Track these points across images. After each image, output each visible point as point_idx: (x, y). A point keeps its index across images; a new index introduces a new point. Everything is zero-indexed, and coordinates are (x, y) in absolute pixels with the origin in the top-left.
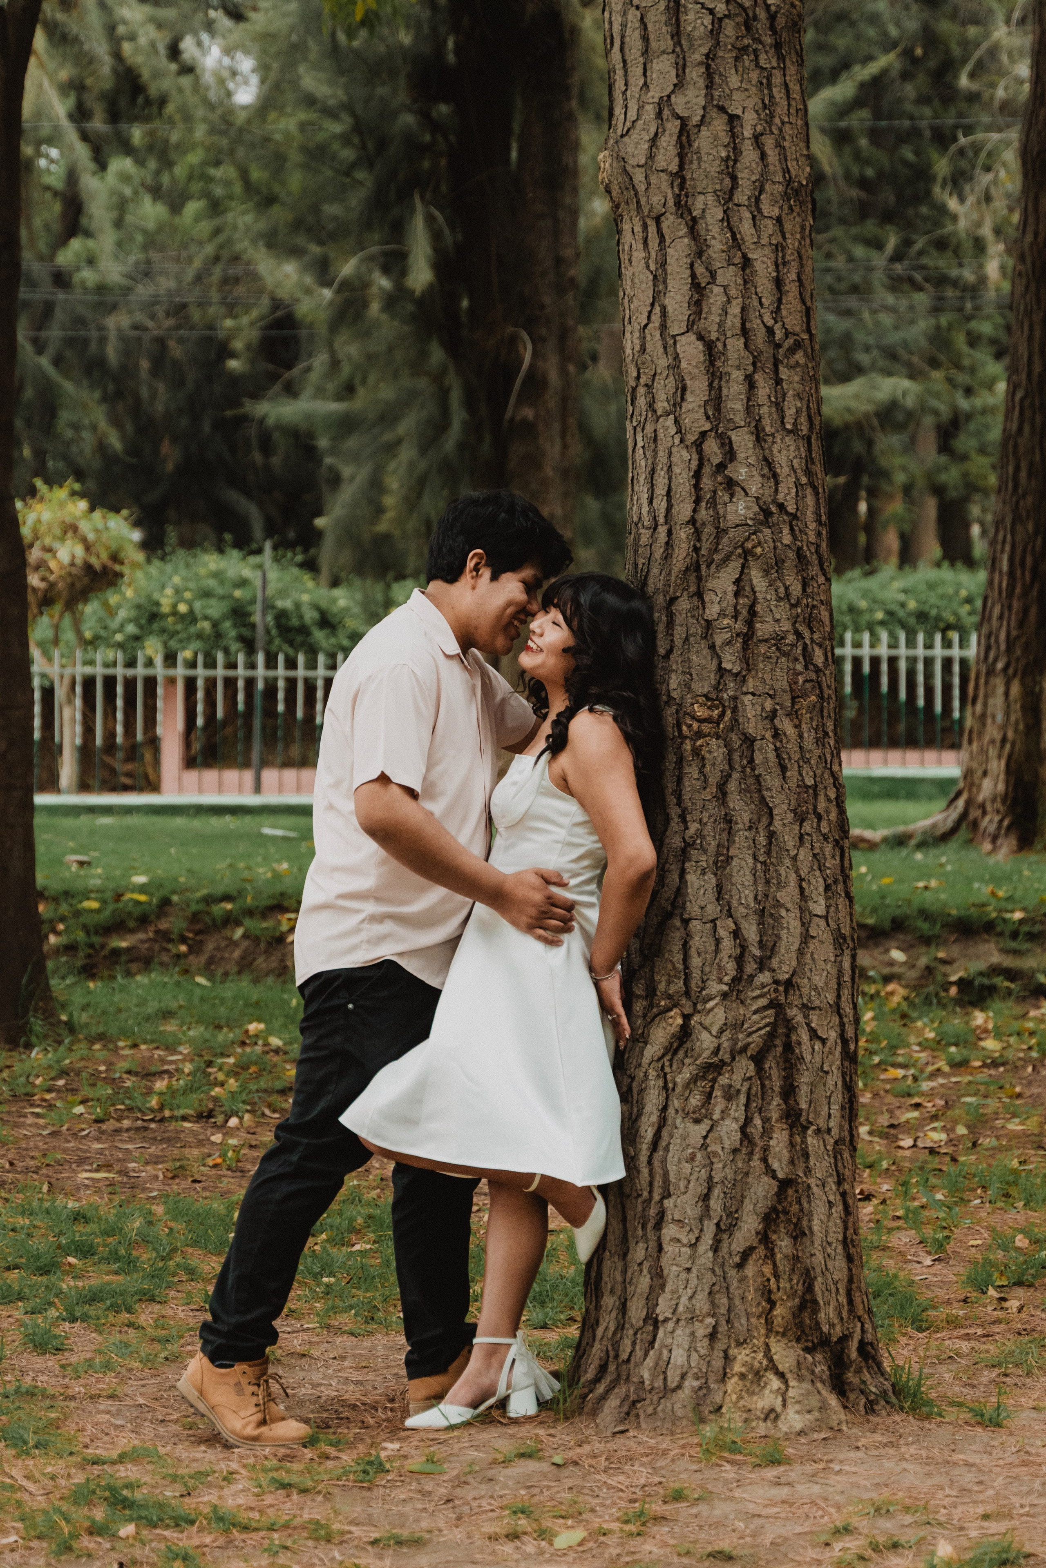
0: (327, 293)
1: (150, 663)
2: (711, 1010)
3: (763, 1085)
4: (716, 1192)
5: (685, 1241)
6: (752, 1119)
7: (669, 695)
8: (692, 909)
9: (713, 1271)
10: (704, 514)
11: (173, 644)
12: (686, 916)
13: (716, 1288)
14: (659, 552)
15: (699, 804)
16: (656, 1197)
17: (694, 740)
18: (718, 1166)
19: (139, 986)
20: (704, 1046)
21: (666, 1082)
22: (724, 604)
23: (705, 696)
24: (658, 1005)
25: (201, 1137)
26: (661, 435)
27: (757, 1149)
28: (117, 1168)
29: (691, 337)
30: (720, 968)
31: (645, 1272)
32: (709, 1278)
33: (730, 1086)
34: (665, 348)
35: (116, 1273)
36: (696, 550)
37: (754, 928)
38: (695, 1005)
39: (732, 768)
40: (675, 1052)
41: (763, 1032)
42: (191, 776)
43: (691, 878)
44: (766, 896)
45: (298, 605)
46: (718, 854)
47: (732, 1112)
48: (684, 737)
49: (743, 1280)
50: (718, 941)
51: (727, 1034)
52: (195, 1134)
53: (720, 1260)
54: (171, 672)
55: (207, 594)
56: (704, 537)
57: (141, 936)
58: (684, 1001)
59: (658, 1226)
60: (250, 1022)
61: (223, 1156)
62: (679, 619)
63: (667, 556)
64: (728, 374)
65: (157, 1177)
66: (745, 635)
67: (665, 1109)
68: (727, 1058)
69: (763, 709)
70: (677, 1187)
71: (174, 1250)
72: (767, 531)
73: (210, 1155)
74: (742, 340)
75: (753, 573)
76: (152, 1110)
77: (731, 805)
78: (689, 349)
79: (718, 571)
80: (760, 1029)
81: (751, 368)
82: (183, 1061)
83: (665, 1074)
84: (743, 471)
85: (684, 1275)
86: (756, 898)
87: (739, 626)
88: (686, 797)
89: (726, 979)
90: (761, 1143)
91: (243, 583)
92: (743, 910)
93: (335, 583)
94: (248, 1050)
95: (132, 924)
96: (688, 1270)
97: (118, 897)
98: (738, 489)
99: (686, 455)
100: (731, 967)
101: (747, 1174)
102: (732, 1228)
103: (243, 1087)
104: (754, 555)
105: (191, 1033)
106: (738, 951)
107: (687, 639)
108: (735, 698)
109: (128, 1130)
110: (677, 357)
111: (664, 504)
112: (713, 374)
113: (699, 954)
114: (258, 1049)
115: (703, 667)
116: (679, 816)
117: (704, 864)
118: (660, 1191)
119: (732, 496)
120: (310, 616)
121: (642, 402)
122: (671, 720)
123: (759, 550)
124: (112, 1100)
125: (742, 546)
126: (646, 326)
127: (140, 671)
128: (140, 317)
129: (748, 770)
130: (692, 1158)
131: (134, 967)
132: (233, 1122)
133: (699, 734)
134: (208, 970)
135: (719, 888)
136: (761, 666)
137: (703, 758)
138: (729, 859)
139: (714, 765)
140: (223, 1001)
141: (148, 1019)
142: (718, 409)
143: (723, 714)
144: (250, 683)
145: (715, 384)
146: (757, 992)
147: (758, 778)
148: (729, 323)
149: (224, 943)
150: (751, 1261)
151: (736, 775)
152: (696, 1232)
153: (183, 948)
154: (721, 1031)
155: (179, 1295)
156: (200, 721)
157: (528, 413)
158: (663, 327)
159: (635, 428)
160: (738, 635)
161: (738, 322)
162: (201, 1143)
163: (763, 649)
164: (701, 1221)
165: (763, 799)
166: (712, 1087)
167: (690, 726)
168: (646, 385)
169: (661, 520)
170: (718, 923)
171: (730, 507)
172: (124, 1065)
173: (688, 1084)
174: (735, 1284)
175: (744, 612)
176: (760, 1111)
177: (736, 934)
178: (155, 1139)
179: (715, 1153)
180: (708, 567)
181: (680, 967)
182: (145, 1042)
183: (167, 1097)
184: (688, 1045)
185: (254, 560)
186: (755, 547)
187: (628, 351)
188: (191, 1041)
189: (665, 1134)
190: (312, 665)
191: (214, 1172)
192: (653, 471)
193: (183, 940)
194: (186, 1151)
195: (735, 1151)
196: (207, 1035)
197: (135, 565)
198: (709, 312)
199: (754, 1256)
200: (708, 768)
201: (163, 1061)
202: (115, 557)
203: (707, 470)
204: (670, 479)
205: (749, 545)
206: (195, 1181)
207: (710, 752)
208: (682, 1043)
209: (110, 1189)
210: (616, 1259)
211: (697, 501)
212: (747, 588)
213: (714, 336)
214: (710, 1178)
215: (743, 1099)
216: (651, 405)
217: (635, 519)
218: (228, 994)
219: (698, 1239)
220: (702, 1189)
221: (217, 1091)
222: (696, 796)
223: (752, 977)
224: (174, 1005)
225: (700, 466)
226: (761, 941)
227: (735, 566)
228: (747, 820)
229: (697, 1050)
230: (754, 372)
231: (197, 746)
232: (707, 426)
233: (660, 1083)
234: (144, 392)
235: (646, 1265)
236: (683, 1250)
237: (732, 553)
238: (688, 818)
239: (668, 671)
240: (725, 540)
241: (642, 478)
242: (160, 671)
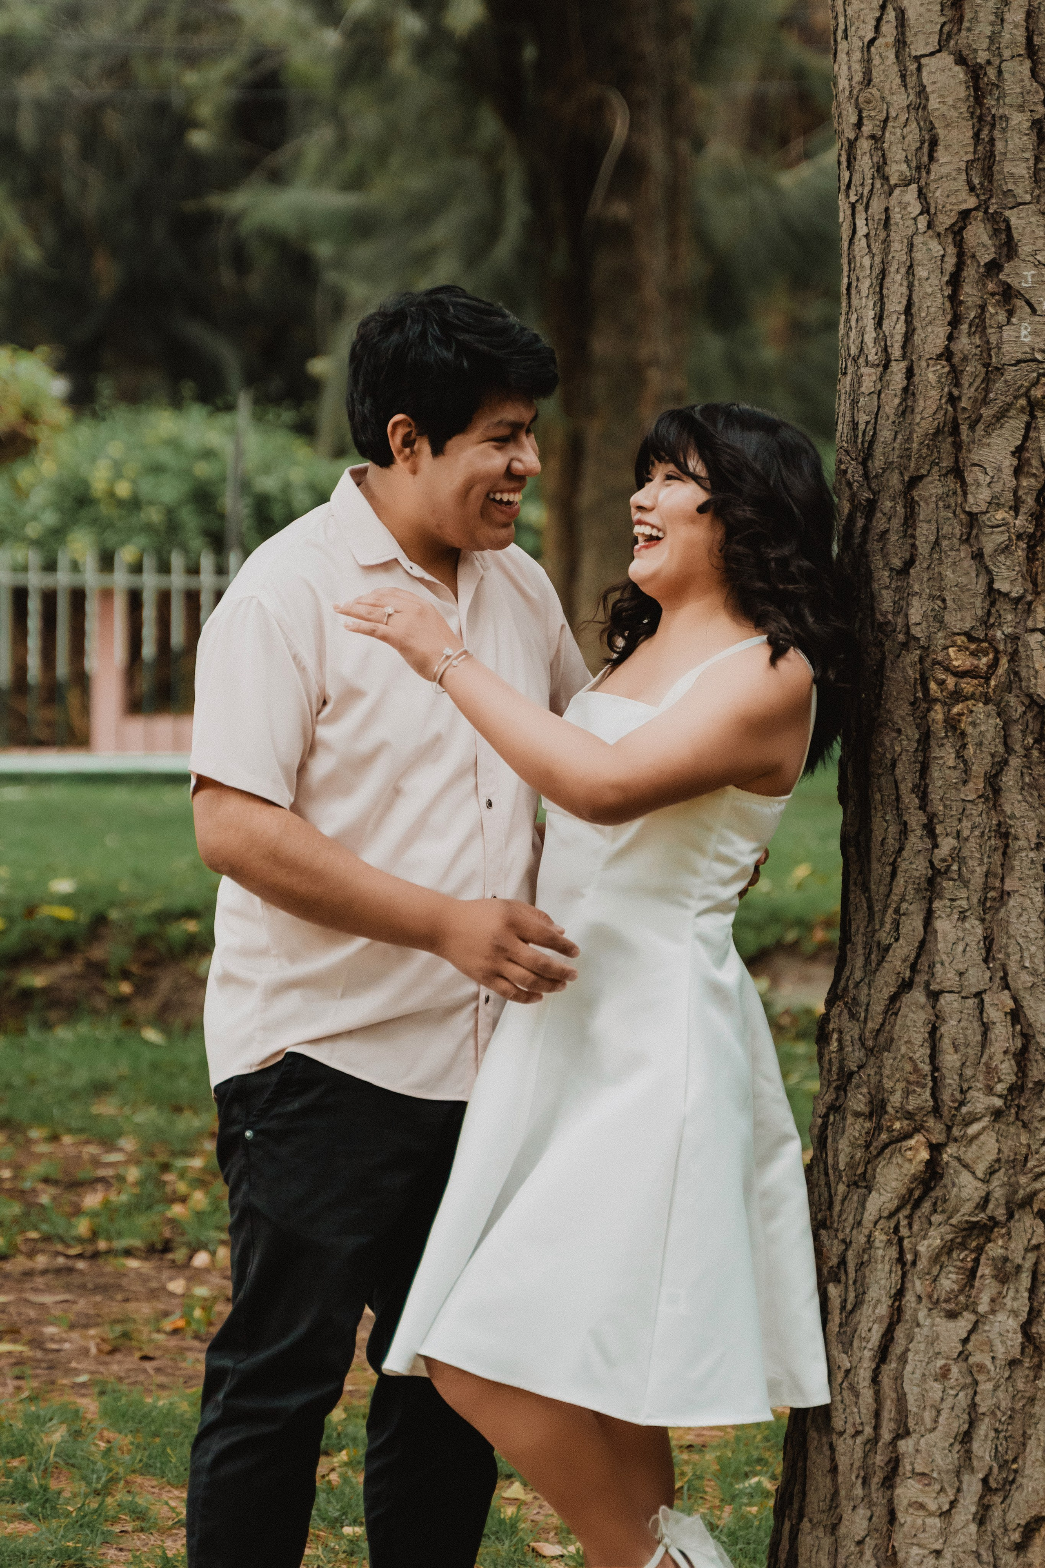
0: (332, 38)
1: (75, 567)
2: (976, 1137)
4: (983, 1428)
5: (932, 1506)
6: (1039, 1312)
7: (908, 633)
8: (946, 976)
9: (978, 1556)
10: (965, 343)
11: (111, 539)
12: (934, 987)
14: (892, 403)
15: (956, 807)
16: (886, 1436)
17: (948, 705)
18: (986, 1387)
19: (61, 1043)
20: (964, 1195)
21: (901, 1252)
22: (997, 488)
23: (967, 634)
24: (890, 1130)
25: (154, 1284)
26: (896, 217)
28: (26, 1333)
29: (946, 59)
30: (990, 1071)
31: (868, 1555)
33: (1006, 1259)
34: (903, 77)
35: (24, 1518)
36: (953, 400)
37: (1043, 1006)
38: (949, 1128)
39: (1009, 749)
40: (917, 1204)
42: (137, 727)
43: (943, 925)
45: (287, 487)
46: (986, 888)
47: (1008, 1301)
48: (931, 701)
50: (986, 1028)
51: (1001, 1176)
52: (144, 1279)
53: (989, 1538)
54: (106, 580)
55: (156, 469)
56: (965, 381)
57: (63, 969)
58: (931, 1122)
59: (889, 1481)
61: (187, 1316)
62: (924, 511)
63: (905, 411)
64: (1005, 118)
65: (87, 1351)
66: (1031, 536)
67: (900, 1294)
68: (1000, 1214)
70: (920, 1421)
71: (114, 1480)
73: (167, 1314)
74: (1028, 64)
75: (1043, 437)
76: (80, 1240)
77: (1008, 809)
78: (942, 79)
79: (988, 434)
81: (1041, 109)
82: (127, 1162)
83: (901, 1240)
84: (1029, 273)
85: (931, 1561)
87: (1021, 522)
88: (935, 796)
89: (1000, 1088)
91: (208, 454)
92: (1026, 979)
93: (340, 452)
95: (50, 952)
96: (938, 1553)
97: (30, 911)
98: (1020, 303)
99: (936, 248)
100: (1007, 1069)
101: (1032, 1400)
102: (1007, 1486)
103: (217, 1204)
104: (1044, 409)
105: (139, 1118)
106: (1019, 1043)
107: (937, 543)
108: (1014, 638)
109: (44, 1272)
110: (922, 92)
111: (901, 328)
112: (980, 119)
113: (956, 1049)
115: (963, 589)
116: (925, 826)
117: (964, 904)
118: (893, 1425)
119: (1010, 313)
120: (302, 501)
121: (865, 163)
122: (911, 673)
124: (21, 1223)
125: (1027, 395)
126: (872, 42)
127: (63, 579)
128: (65, 79)
130: (944, 1373)
131: (53, 1015)
132: (201, 1259)
133: (957, 696)
134: (160, 1020)
135: (988, 942)
137: (963, 734)
138: (1004, 896)
139: (980, 744)
140: (184, 1068)
141: (74, 1095)
142: (988, 174)
143: (994, 664)
145: (984, 135)
148: (1006, 36)
149: (184, 980)
150: (1038, 1541)
151: (1015, 762)
152: (951, 1494)
153: (125, 988)
154: (992, 1172)
155: (123, 1557)
156: (148, 650)
157: (620, 210)
158: (901, 43)
159: (853, 206)
160: (1019, 537)
161: (1020, 35)
162: (153, 1295)
164: (958, 1474)
166: (977, 1261)
167: (941, 683)
168: (873, 137)
169: (896, 352)
170: (986, 998)
171: (1008, 333)
172: (37, 1169)
173: (938, 1255)
175: (1030, 501)
177: (1016, 1015)
178: (83, 1287)
179: (981, 1367)
180: (972, 427)
181: (926, 1068)
182: (70, 1131)
183: (102, 1220)
184: (938, 1192)
185: (225, 420)
187: (843, 83)
188: (138, 1130)
189: (900, 1333)
191: (173, 1342)
192: (883, 273)
193: (126, 975)
194: (132, 1306)
195: (1013, 1363)
196: (161, 1122)
197: (57, 429)
198: (975, 19)
199: (1043, 1533)
200: (971, 749)
201: (96, 1162)
202: (29, 416)
203: (970, 273)
204: (910, 287)
205: (1037, 393)
206: (145, 1358)
207: (974, 724)
208: (927, 1190)
209: (16, 1371)
210: (820, 1532)
211: (955, 322)
212: (1034, 461)
213: (982, 57)
214: (973, 1406)
215: (1025, 1280)
216: (880, 169)
217: (854, 351)
218: (192, 1058)
219: (953, 1504)
220: (960, 1425)
221: (177, 1210)
222: (951, 794)
224: (112, 1074)
225: (960, 265)
227: (1013, 428)
228: (1032, 833)
229: (952, 1202)
231: (145, 684)
232: (971, 202)
233: (893, 1252)
234: (70, 186)
235: (870, 1543)
236: (930, 1521)
237: (1010, 405)
238: (939, 829)
239: (906, 594)
240: (999, 385)
241: (865, 285)
242: (91, 578)
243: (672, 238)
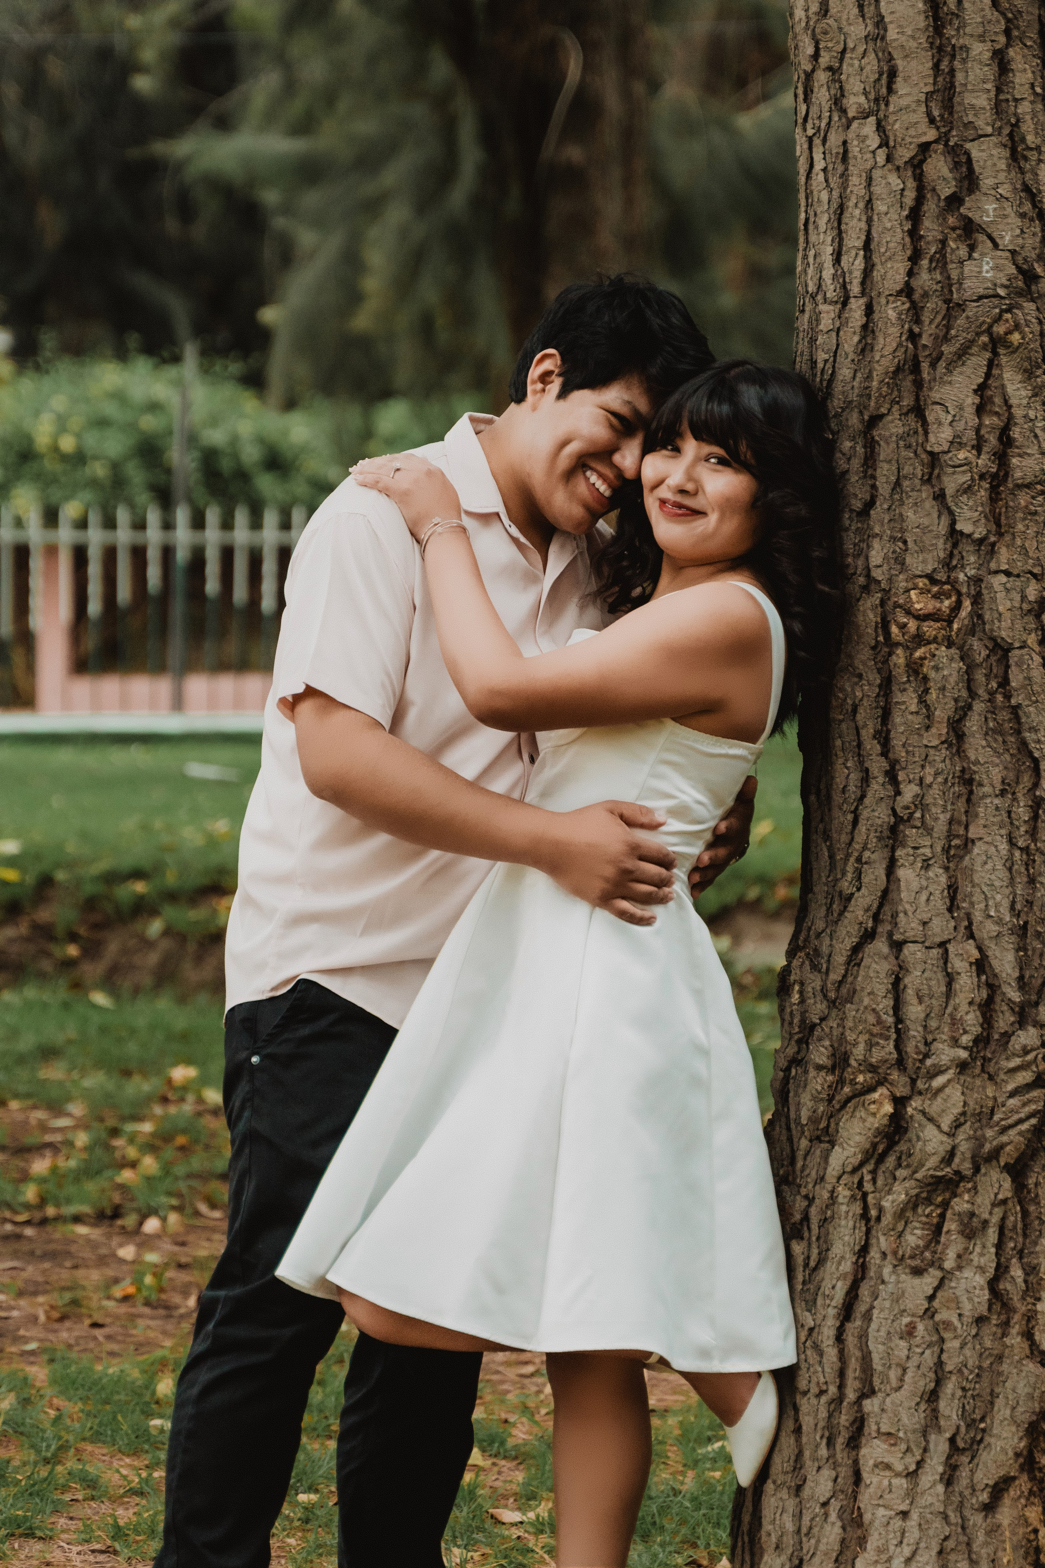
1: (19, 523)
2: (940, 1090)
3: (1025, 1213)
4: (950, 1387)
5: (899, 1467)
6: (1007, 1268)
7: (868, 575)
8: (908, 926)
9: (946, 1517)
10: (925, 279)
11: (55, 494)
12: (897, 937)
13: (951, 1544)
14: (851, 340)
15: (919, 754)
16: (851, 1395)
17: (910, 649)
18: (952, 1345)
19: (6, 1006)
20: (929, 1149)
21: (866, 1208)
22: (959, 427)
23: (928, 577)
24: (853, 1082)
25: (103, 1251)
26: (854, 149)
27: (1017, 1317)
30: (954, 1022)
31: (833, 1517)
32: (938, 1528)
33: (972, 1214)
34: (861, 7)
36: (913, 337)
37: (1010, 956)
38: (913, 1081)
39: (972, 694)
40: (881, 1159)
41: (1025, 1126)
42: (83, 687)
43: (906, 874)
44: (1030, 903)
45: (235, 440)
46: (950, 836)
47: (975, 1257)
48: (893, 645)
49: (994, 1530)
50: (950, 979)
51: (967, 1130)
52: (93, 1245)
53: (956, 1499)
54: (51, 536)
55: (102, 423)
56: (926, 317)
57: (9, 931)
58: (895, 1075)
59: (854, 1442)
60: (175, 1064)
61: (138, 1282)
62: (885, 451)
63: (865, 348)
64: (965, 48)
65: (35, 1318)
66: (994, 476)
67: (864, 1250)
68: (966, 1168)
69: (1024, 598)
70: (885, 1380)
71: (63, 1448)
72: (1029, 306)
73: (116, 1281)
75: (1007, 375)
76: (27, 1206)
77: (972, 755)
78: (900, 8)
79: (949, 371)
80: (1021, 1121)
81: (1002, 39)
82: (76, 1127)
83: (865, 1195)
84: (991, 207)
85: (897, 1523)
86: (1012, 907)
87: (984, 462)
88: (897, 742)
89: (965, 1039)
90: (1022, 1308)
91: (154, 407)
92: (992, 928)
93: (290, 404)
94: (173, 1110)
96: (905, 1514)
98: (982, 237)
99: (895, 182)
100: (972, 1019)
101: (1000, 1358)
102: (975, 1446)
103: (167, 1169)
104: (1008, 345)
105: (87, 1083)
106: (984, 994)
107: (898, 484)
108: (977, 581)
110: (880, 22)
111: (859, 264)
112: (940, 49)
113: (920, 1000)
114: (188, 1107)
115: (925, 530)
116: (887, 773)
117: (928, 852)
118: (857, 1384)
119: (972, 248)
120: (251, 454)
121: (822, 96)
122: (872, 617)
123: (1016, 337)
125: (989, 331)
127: (6, 534)
129: (999, 698)
130: (910, 1332)
132: (152, 1225)
133: (919, 639)
134: (109, 983)
135: (953, 890)
136: (1020, 527)
137: (926, 679)
138: (968, 843)
139: (943, 689)
140: (133, 1031)
141: (21, 1059)
142: (948, 105)
143: (957, 607)
144: (168, 552)
145: (944, 65)
146: (1016, 1062)
147: (1015, 710)
149: (132, 943)
150: (1007, 1501)
151: (979, 707)
152: (918, 1454)
153: (73, 951)
154: (957, 1125)
155: (73, 1526)
156: (94, 607)
157: (574, 153)
159: (810, 140)
160: (982, 477)
162: (102, 1261)
163: (1023, 499)
164: (925, 1434)
165: (1023, 745)
166: (942, 1216)
167: (903, 627)
168: (830, 68)
169: (855, 288)
170: (951, 948)
171: (969, 267)
173: (903, 1211)
174: (981, 1537)
175: (992, 440)
176: (1021, 1254)
177: (981, 965)
178: (32, 1253)
179: (948, 1325)
180: (933, 365)
181: (890, 1020)
182: (16, 1096)
183: (50, 1186)
184: (902, 1147)
185: (172, 372)
186: (1009, 332)
187: (799, 14)
188: (87, 1095)
189: (864, 1291)
190: (256, 524)
191: (123, 1309)
192: (841, 209)
193: (73, 937)
194: (80, 1273)
195: (980, 1320)
196: (110, 1086)
199: (1013, 1492)
200: (933, 695)
201: (44, 1128)
203: (931, 207)
204: (869, 221)
205: (1000, 329)
206: (95, 1325)
207: (937, 668)
208: (892, 1144)
210: (785, 1494)
211: (915, 258)
212: (998, 400)
214: (940, 1364)
215: (992, 1235)
216: (838, 102)
217: (812, 288)
218: (141, 1022)
219: (919, 1464)
220: (926, 1383)
221: (127, 1176)
222: (914, 740)
223: (1007, 1036)
224: (59, 1038)
225: (920, 200)
226: (1021, 978)
227: (977, 362)
228: (997, 779)
229: (917, 1156)
230: (1008, 45)
231: (91, 642)
232: (931, 135)
233: (857, 1208)
234: (11, 136)
235: (835, 1506)
236: (896, 1481)
237: (972, 342)
238: (901, 776)
239: (867, 536)
240: (961, 321)
241: (823, 221)
242: (35, 534)
243: (627, 182)
